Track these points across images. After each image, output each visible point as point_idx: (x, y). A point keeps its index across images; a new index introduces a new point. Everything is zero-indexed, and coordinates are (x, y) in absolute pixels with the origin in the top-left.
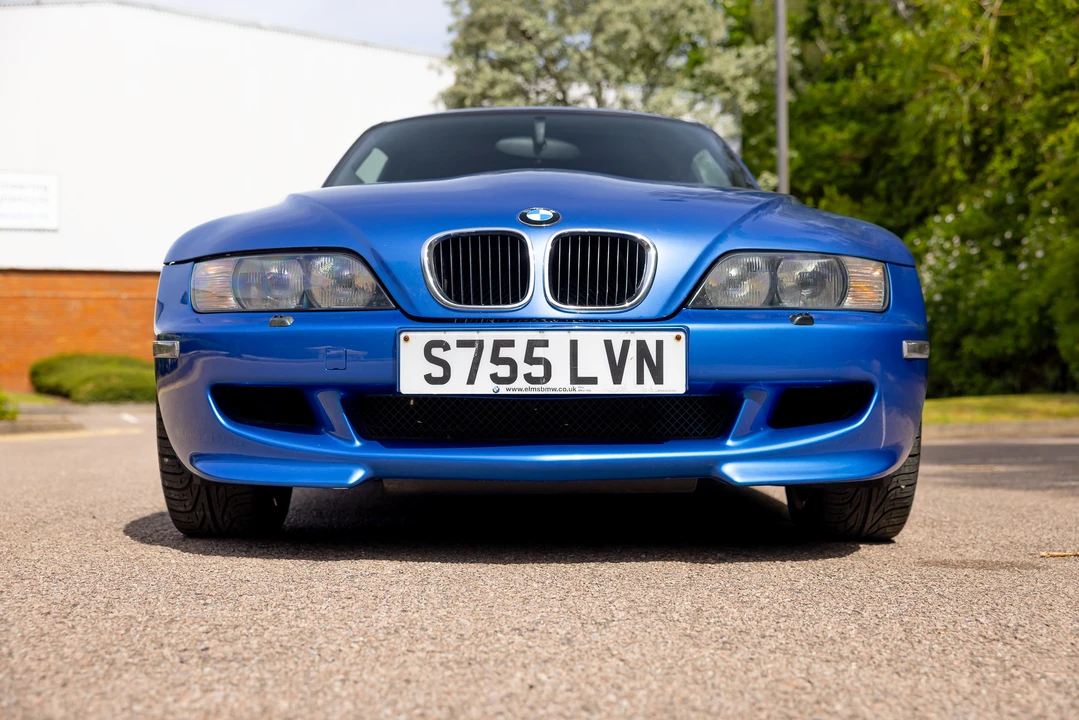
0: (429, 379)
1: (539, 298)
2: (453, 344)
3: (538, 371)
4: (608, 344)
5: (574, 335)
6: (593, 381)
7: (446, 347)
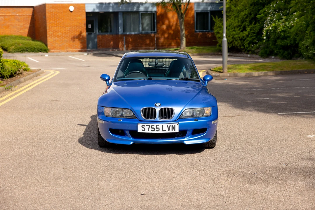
0: (142, 130)
1: (158, 118)
2: (146, 126)
3: (158, 129)
4: (168, 126)
5: (163, 124)
6: (165, 131)
7: (145, 126)
